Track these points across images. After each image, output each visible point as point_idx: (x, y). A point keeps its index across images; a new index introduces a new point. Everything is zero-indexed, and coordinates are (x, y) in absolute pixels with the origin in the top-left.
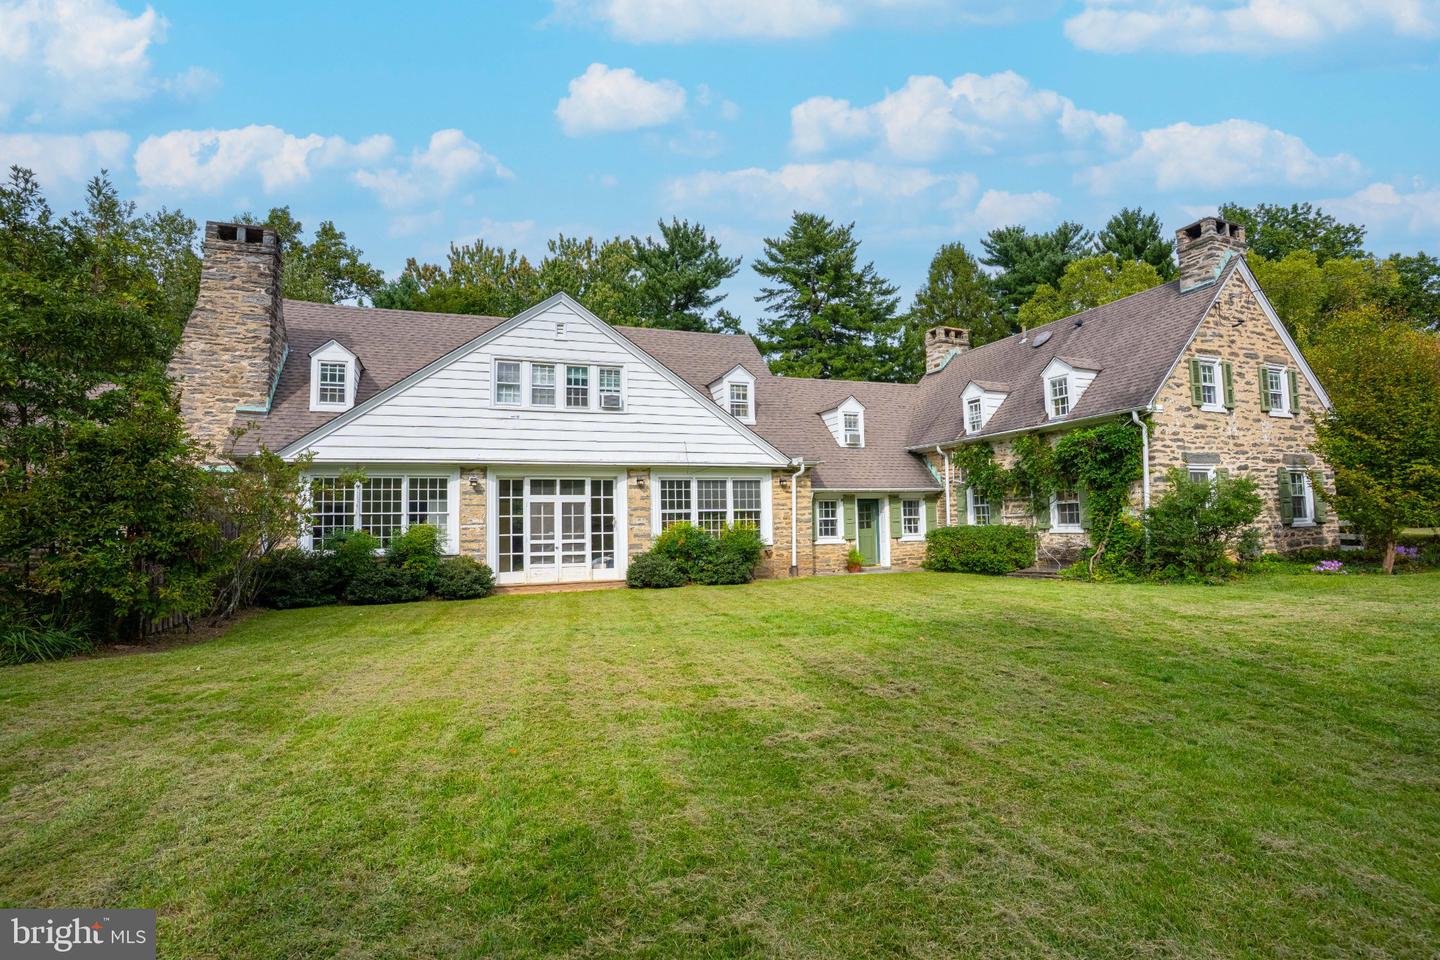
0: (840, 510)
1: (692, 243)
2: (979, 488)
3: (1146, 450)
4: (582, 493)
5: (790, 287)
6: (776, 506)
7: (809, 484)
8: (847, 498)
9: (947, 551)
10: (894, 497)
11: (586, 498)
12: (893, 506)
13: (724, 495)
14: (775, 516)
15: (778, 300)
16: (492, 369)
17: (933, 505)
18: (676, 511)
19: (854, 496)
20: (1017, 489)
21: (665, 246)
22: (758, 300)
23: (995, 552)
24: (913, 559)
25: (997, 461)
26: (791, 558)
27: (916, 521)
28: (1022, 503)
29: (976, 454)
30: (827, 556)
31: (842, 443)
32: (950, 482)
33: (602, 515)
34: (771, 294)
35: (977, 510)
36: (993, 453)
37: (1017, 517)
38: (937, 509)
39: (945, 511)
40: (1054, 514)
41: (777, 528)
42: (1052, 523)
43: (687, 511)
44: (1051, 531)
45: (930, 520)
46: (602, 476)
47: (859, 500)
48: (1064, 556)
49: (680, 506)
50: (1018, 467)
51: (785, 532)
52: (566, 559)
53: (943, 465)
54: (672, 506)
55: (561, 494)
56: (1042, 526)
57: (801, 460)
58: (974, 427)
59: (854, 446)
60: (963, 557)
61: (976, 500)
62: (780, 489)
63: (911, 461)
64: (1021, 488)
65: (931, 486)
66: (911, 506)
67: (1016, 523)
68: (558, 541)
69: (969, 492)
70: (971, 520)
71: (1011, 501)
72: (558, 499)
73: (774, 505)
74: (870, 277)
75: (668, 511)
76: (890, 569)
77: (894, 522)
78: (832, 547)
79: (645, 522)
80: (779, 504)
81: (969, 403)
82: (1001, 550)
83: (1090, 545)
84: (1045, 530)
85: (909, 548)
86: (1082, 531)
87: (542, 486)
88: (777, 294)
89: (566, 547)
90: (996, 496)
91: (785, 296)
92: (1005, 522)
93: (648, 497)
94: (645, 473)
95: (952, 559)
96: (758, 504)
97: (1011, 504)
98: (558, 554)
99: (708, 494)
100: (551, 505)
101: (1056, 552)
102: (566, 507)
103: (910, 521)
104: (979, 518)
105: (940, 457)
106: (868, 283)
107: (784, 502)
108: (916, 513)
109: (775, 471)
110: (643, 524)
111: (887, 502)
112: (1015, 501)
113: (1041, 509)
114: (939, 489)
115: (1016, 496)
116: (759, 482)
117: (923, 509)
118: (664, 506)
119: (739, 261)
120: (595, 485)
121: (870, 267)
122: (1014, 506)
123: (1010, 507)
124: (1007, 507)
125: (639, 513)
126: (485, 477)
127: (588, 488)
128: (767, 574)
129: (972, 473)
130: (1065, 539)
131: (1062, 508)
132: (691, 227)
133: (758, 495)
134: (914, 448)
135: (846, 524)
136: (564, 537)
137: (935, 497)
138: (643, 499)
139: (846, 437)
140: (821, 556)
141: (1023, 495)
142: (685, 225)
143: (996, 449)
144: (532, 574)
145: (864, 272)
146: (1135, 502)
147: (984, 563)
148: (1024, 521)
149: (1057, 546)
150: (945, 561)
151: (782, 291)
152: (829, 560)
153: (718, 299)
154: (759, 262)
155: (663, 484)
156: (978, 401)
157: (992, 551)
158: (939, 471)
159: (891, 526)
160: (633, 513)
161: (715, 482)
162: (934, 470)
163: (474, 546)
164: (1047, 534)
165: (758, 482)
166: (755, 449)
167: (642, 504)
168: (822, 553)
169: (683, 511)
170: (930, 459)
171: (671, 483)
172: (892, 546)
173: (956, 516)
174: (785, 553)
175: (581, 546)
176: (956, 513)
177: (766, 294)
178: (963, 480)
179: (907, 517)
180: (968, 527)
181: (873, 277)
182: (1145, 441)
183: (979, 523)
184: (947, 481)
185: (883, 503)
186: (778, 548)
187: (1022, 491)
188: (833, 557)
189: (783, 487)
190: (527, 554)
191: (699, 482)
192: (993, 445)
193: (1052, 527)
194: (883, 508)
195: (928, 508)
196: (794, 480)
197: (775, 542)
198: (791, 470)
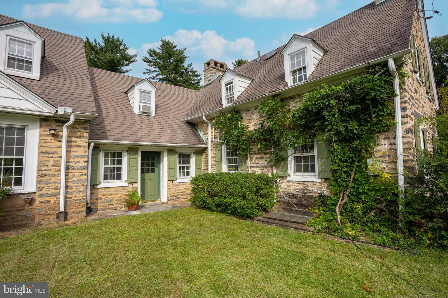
0: (125, 159)
1: (115, 45)
2: (231, 143)
3: (398, 100)
5: (158, 70)
6: (42, 153)
7: (86, 135)
8: (132, 149)
9: (205, 194)
10: (171, 151)
12: (170, 157)
14: (40, 164)
15: (153, 75)
17: (200, 157)
19: (138, 148)
20: (261, 144)
21: (103, 45)
22: (144, 73)
23: (244, 198)
24: (185, 195)
25: (245, 123)
26: (59, 203)
27: (188, 168)
28: (263, 155)
29: (229, 119)
30: (109, 197)
31: (136, 111)
32: (211, 141)
34: (150, 71)
35: (230, 161)
36: (242, 118)
37: (258, 167)
38: (203, 159)
39: (207, 161)
40: (291, 164)
41: (44, 176)
42: (289, 172)
44: (288, 179)
45: (198, 167)
47: (142, 152)
48: (300, 200)
50: (262, 126)
51: (53, 179)
53: (207, 130)
56: (281, 174)
57: (69, 110)
58: (228, 102)
59: (146, 113)
60: (217, 200)
61: (228, 154)
62: (49, 138)
63: (188, 128)
64: (264, 143)
65: (199, 144)
66: (184, 157)
67: (258, 171)
69: (224, 147)
70: (225, 169)
71: (255, 154)
73: (40, 153)
74: (190, 69)
76: (167, 203)
77: (171, 168)
78: (114, 189)
80: (46, 152)
81: (226, 85)
82: (250, 197)
83: (326, 193)
84: (283, 177)
85: (181, 187)
86: (320, 180)
88: (153, 72)
90: (243, 150)
91: (156, 73)
92: (250, 171)
95: (209, 200)
96: (21, 151)
97: (255, 157)
101: (293, 196)
103: (183, 168)
104: (230, 166)
105: (206, 125)
106: (190, 71)
107: (53, 150)
108: (188, 162)
109: (44, 120)
111: (165, 154)
112: (259, 154)
113: (280, 160)
114: (204, 146)
115: (259, 150)
116: (24, 129)
117: (193, 160)
119: (136, 55)
121: (190, 65)
122: (256, 158)
123: (254, 159)
124: (251, 159)
129: (227, 133)
130: (301, 186)
131: (297, 159)
132: (116, 38)
133: (21, 142)
134: (189, 118)
135: (129, 170)
137: (201, 151)
139: (140, 106)
140: (104, 197)
141: (265, 150)
142: (113, 37)
143: (244, 115)
145: (188, 66)
146: (379, 154)
147: (235, 208)
148: (265, 170)
149: (294, 192)
150: (204, 201)
151: (154, 71)
152: (111, 200)
153: (127, 71)
154: (145, 57)
156: (232, 83)
157: (241, 198)
158: (205, 134)
159: (168, 171)
162: (202, 134)
164: (285, 181)
165: (22, 130)
168: (104, 195)
170: (199, 127)
172: (168, 186)
173: (215, 165)
174: (52, 200)
176: (215, 162)
177: (148, 71)
178: (220, 139)
179: (182, 165)
180: (222, 174)
181: (192, 69)
182: (398, 91)
183: (230, 170)
184: (209, 141)
185: (163, 154)
186: (41, 196)
187: (265, 145)
188: (116, 197)
189: (54, 136)
192: (242, 112)
193: (289, 175)
194: (163, 159)
195: (196, 159)
196: (65, 129)
197: (39, 189)
198: (61, 120)
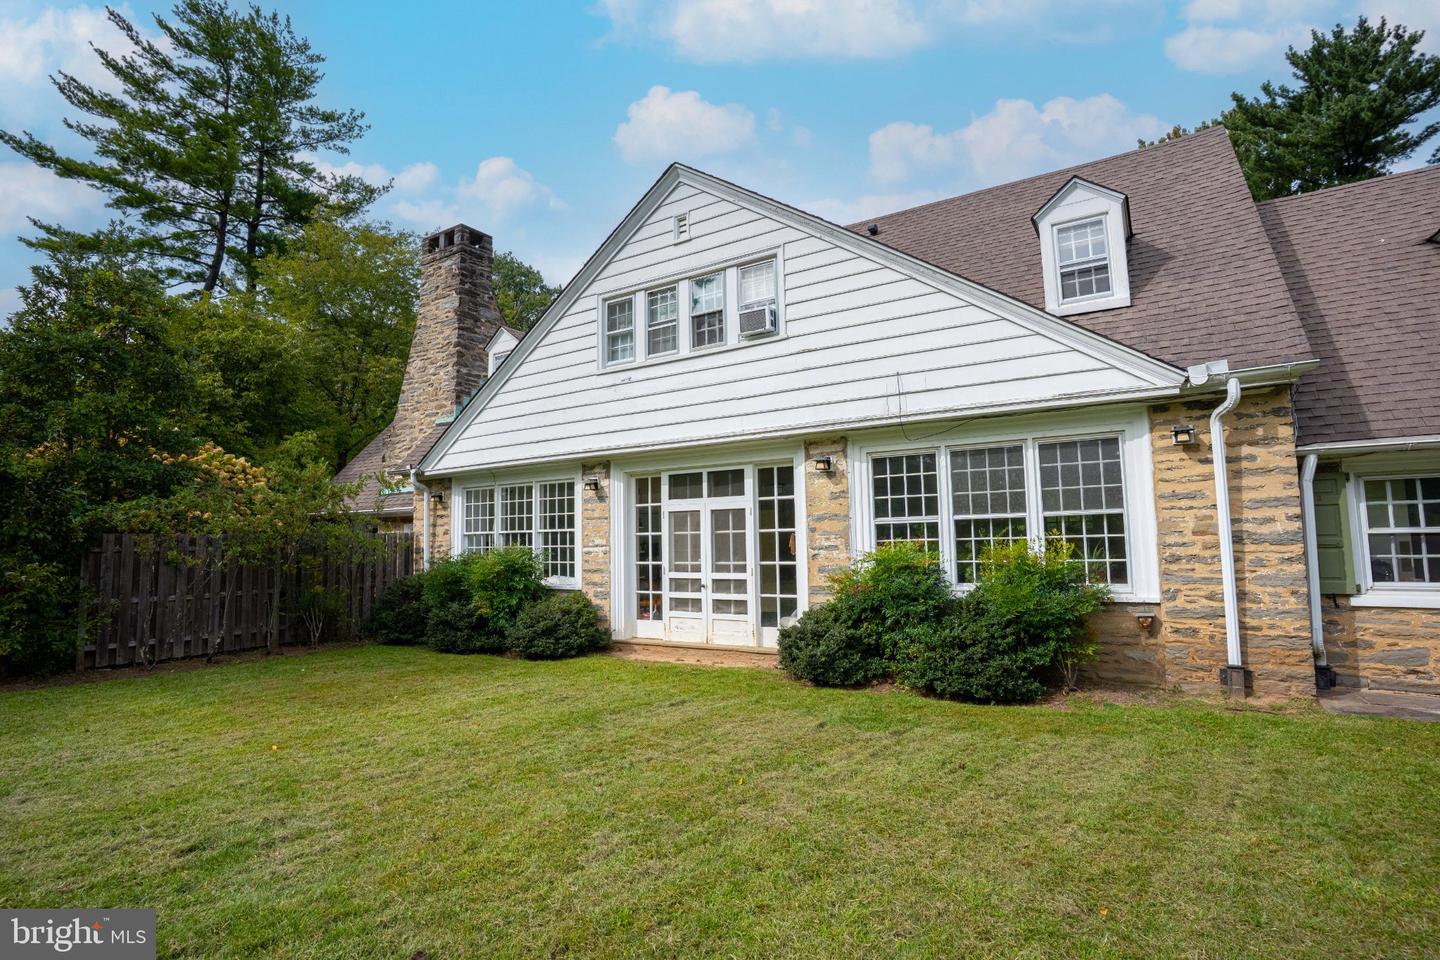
1: (1353, 57)
4: (741, 492)
6: (1165, 499)
7: (1286, 432)
11: (747, 501)
13: (1018, 479)
14: (1164, 528)
16: (599, 315)
18: (907, 520)
21: (1299, 86)
26: (1224, 640)
30: (1407, 645)
33: (777, 530)
41: (1176, 559)
43: (931, 519)
46: (774, 459)
49: (915, 510)
51: (1201, 571)
52: (720, 606)
54: (898, 510)
55: (709, 496)
57: (1221, 367)
62: (1177, 456)
68: (707, 575)
72: (705, 505)
73: (1159, 497)
75: (890, 520)
79: (838, 542)
80: (1174, 495)
87: (685, 485)
89: (720, 585)
93: (844, 493)
94: (838, 447)
96: (1116, 497)
98: (707, 596)
99: (979, 481)
100: (696, 514)
102: (719, 517)
107: (1192, 487)
109: (1157, 409)
110: (836, 547)
116: (1115, 441)
118: (880, 509)
120: (765, 478)
125: (826, 525)
126: (608, 476)
127: (750, 483)
128: (1142, 677)
133: (1114, 473)
136: (717, 569)
138: (834, 497)
140: (1380, 642)
144: (676, 628)
152: (1418, 656)
155: (878, 465)
160: (817, 525)
161: (996, 452)
163: (597, 578)
165: (1111, 444)
166: (1077, 361)
167: (833, 507)
168: (1381, 634)
169: (924, 519)
171: (896, 463)
174: (1205, 628)
175: (741, 585)
186: (1175, 614)
189: (1188, 447)
190: (667, 594)
191: (954, 455)
196: (1215, 426)
197: (1170, 595)
198: (1203, 401)
